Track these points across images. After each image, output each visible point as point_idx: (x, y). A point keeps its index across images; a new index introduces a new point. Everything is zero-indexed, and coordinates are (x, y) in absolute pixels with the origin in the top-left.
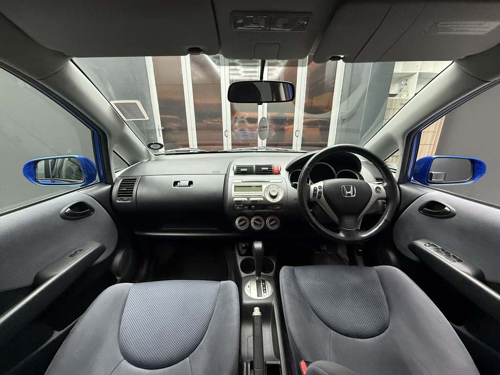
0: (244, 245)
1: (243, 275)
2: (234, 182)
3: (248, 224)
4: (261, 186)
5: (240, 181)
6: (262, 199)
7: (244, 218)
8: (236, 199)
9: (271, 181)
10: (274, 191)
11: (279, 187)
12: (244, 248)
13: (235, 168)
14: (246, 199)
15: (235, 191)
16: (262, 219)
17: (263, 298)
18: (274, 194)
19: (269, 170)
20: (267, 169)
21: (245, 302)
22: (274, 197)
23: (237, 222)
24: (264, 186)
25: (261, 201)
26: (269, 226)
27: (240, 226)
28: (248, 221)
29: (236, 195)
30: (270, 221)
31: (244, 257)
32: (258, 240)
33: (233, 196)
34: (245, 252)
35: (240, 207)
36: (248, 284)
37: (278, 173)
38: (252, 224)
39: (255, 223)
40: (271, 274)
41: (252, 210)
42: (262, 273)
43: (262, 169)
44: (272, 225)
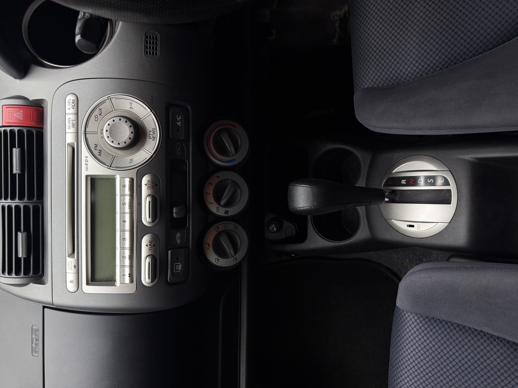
0: (274, 228)
1: (362, 234)
2: (71, 287)
3: (231, 226)
4: (93, 181)
5: (71, 261)
6: (145, 180)
7: (210, 238)
8: (146, 279)
9: (70, 139)
10: (112, 132)
11: (96, 112)
12: (280, 227)
13: (14, 280)
14: (145, 240)
15: (111, 281)
16: (214, 181)
17: (452, 187)
18: (126, 133)
19: (21, 146)
20: (16, 152)
21: (461, 238)
22: (139, 134)
23: (221, 262)
24: (90, 167)
25: (154, 185)
26: (238, 158)
27: (236, 250)
28: (221, 226)
29: (127, 280)
30: (223, 151)
31: (311, 230)
32: (285, 197)
33: (131, 289)
34: (290, 225)
35: (175, 259)
36: (402, 226)
37: (37, 109)
38: (233, 211)
39: (227, 205)
40: (363, 157)
41: (185, 217)
42: (361, 183)
43: (16, 170)
44: (237, 148)
